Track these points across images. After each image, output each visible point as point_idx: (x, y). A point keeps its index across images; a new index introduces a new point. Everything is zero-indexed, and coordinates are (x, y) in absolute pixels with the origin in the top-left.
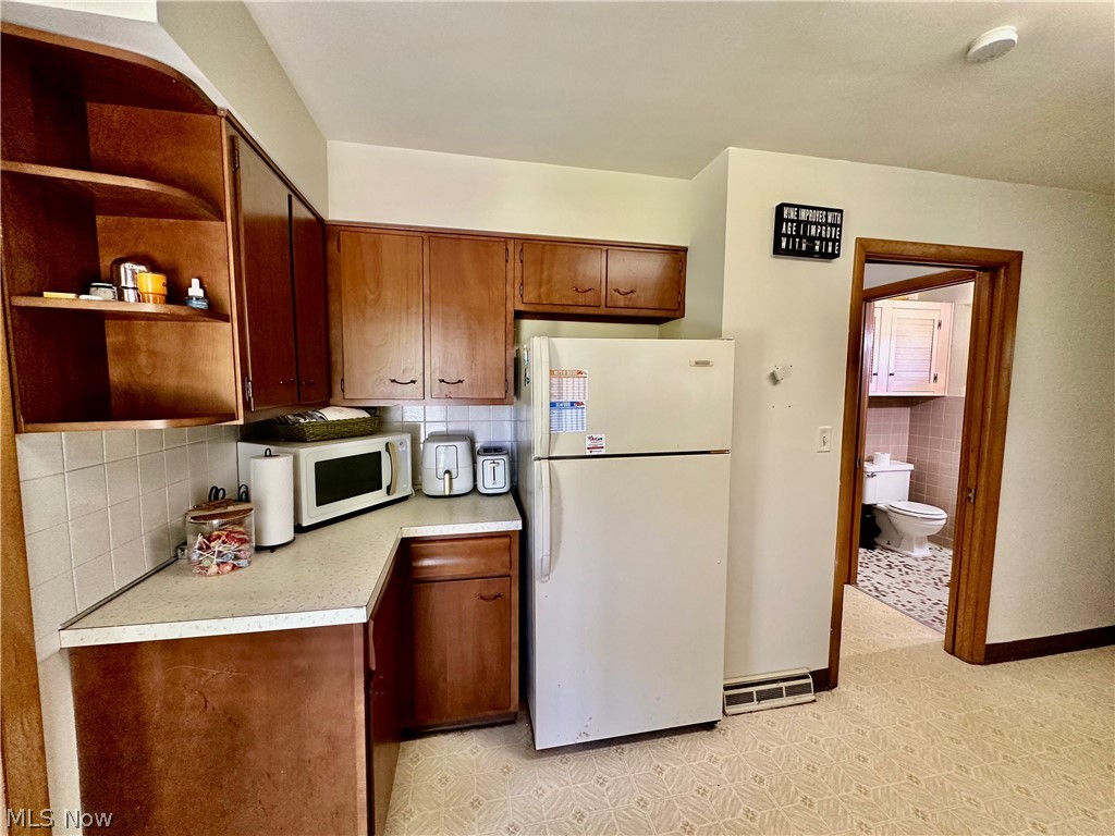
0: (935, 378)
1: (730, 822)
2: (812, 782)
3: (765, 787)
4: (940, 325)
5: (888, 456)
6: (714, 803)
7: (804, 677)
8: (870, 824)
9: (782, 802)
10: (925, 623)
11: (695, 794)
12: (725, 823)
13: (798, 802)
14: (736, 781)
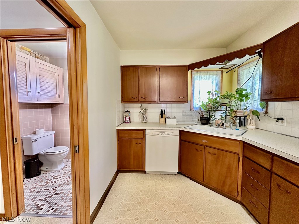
0: (59, 96)
4: (58, 75)
5: (42, 130)
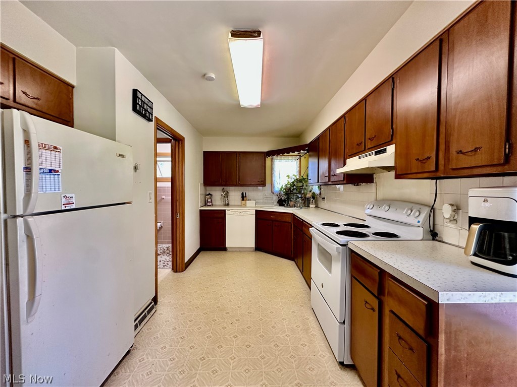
1: (169, 369)
2: (178, 332)
3: (168, 347)
6: (157, 371)
7: (151, 303)
8: (200, 326)
9: (177, 345)
10: (162, 268)
11: (148, 377)
12: (168, 371)
13: (181, 340)
14: (158, 356)
